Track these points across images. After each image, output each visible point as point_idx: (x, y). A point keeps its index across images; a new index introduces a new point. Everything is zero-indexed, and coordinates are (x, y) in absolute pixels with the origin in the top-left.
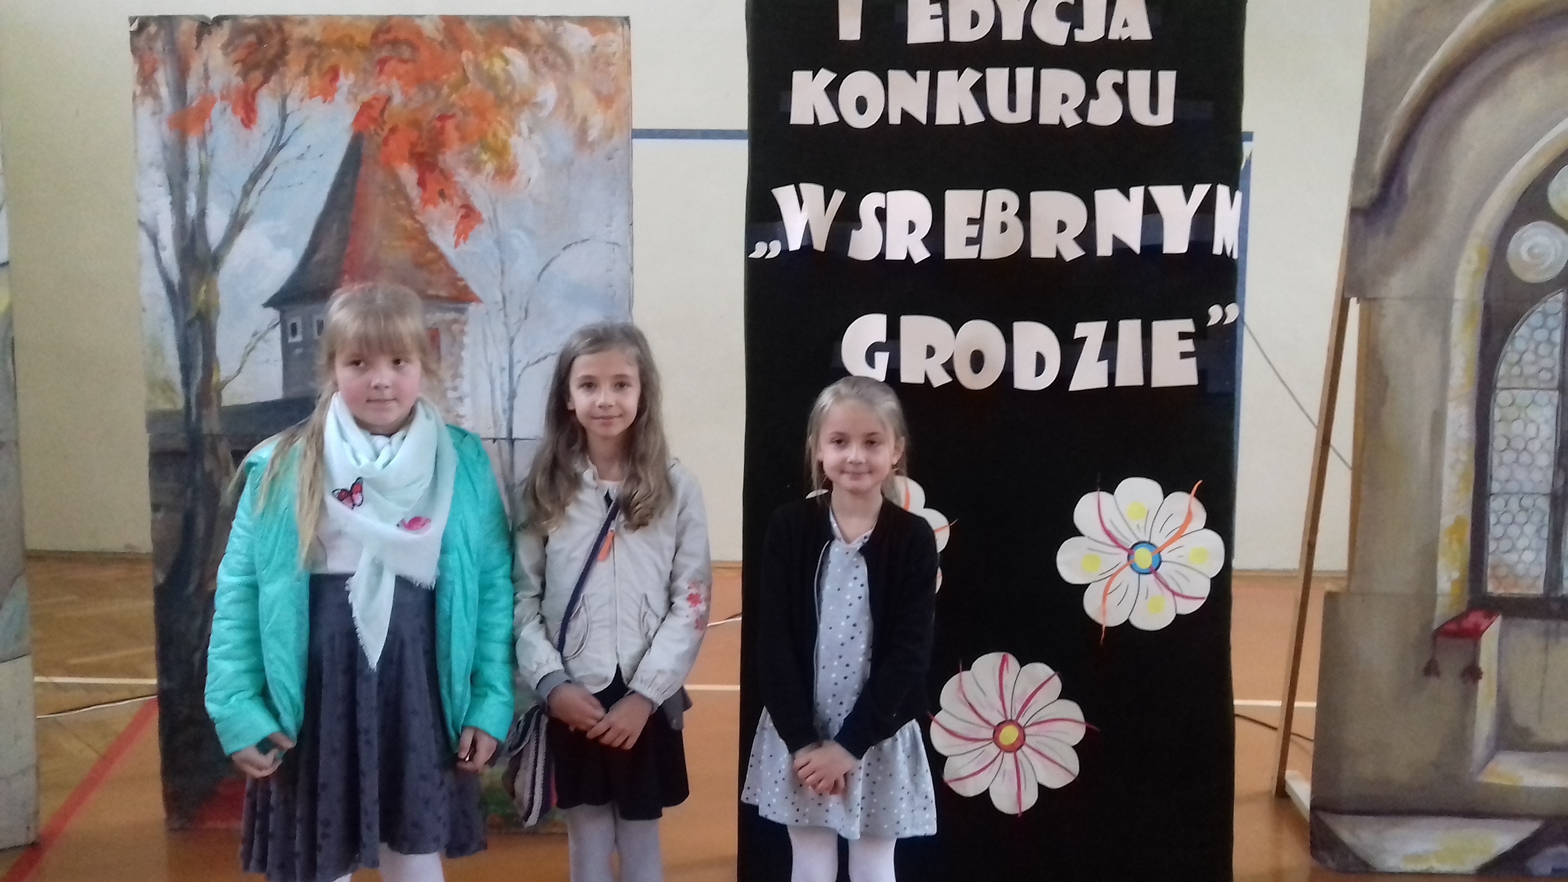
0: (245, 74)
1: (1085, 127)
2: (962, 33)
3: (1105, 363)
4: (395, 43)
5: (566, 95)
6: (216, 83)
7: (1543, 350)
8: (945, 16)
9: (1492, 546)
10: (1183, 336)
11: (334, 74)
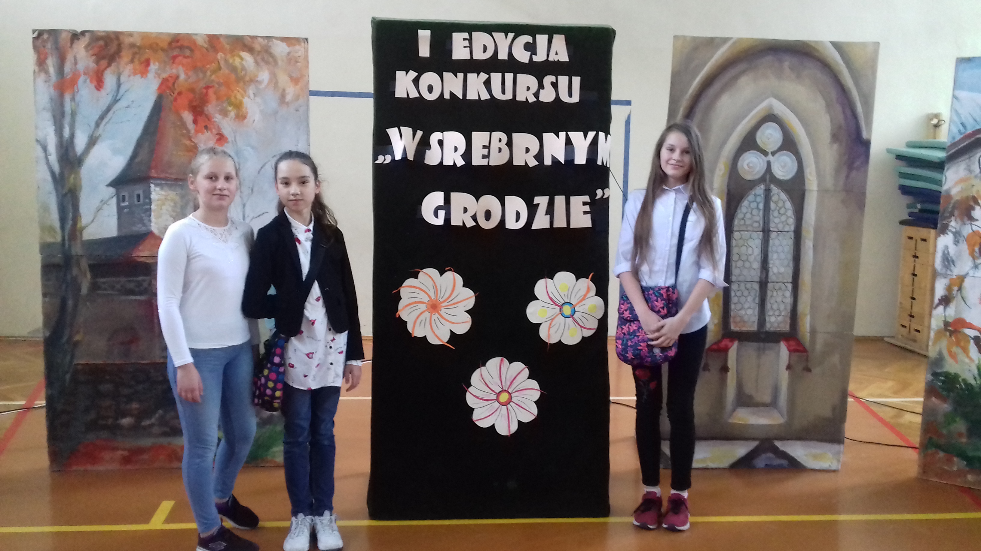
0: (97, 62)
1: (538, 103)
2: (479, 55)
3: (548, 216)
4: (181, 48)
5: (274, 76)
6: (81, 66)
7: (755, 212)
8: (471, 47)
9: (733, 307)
10: (585, 204)
11: (147, 63)
